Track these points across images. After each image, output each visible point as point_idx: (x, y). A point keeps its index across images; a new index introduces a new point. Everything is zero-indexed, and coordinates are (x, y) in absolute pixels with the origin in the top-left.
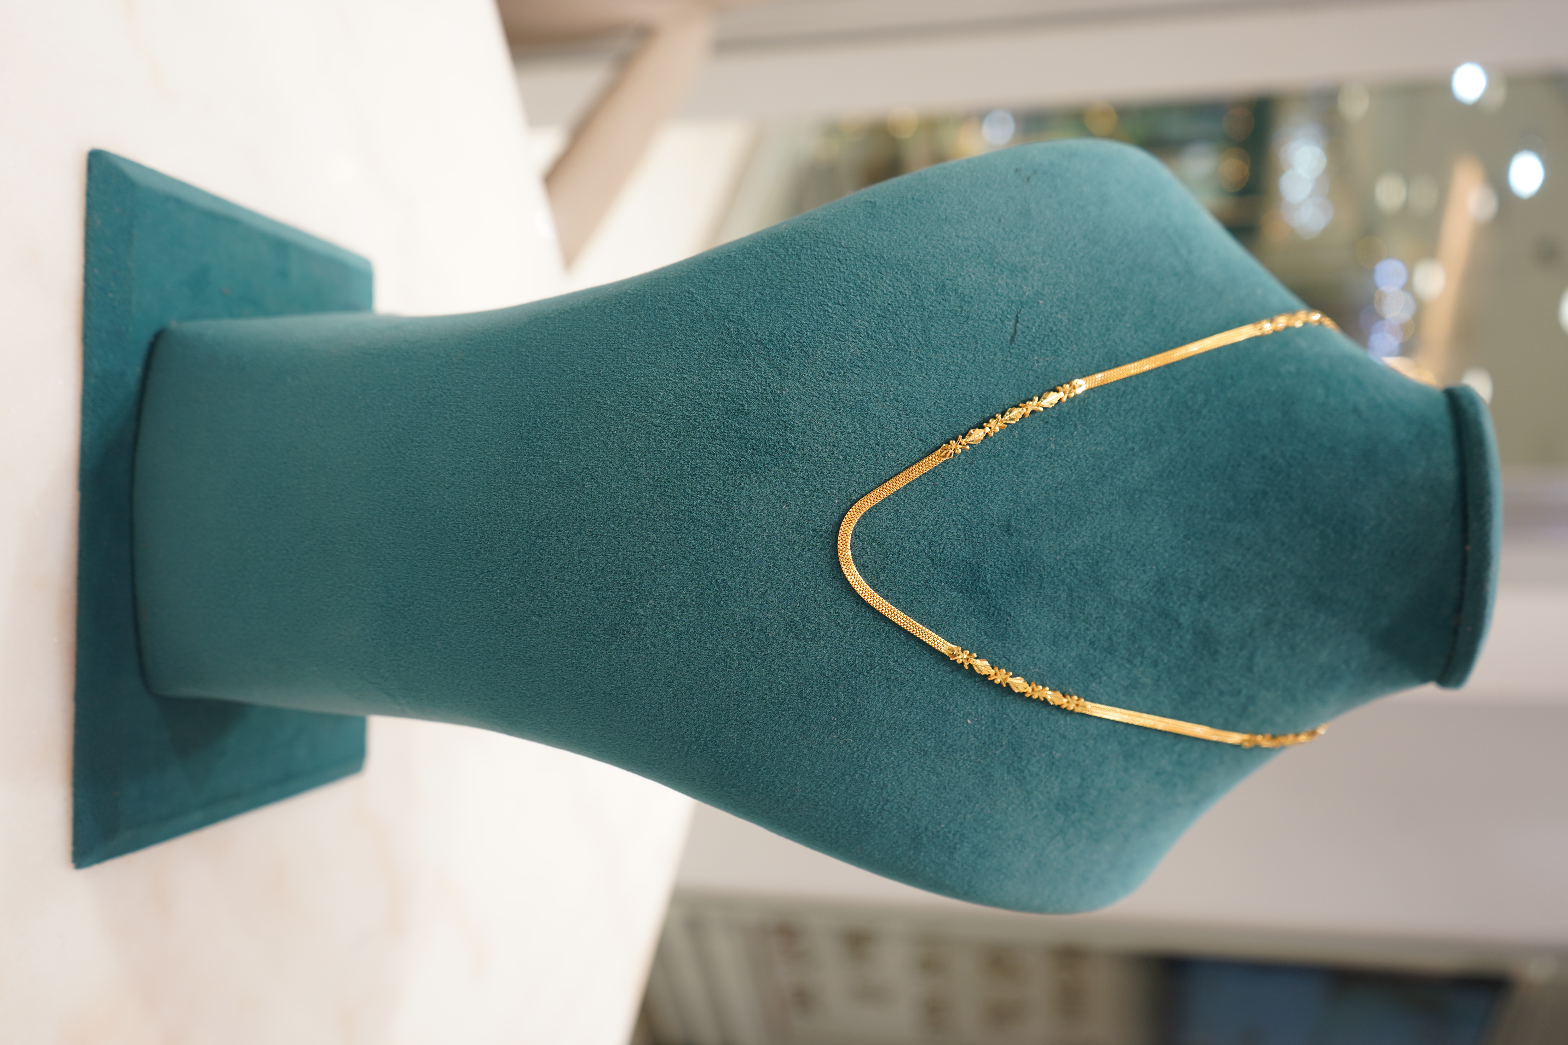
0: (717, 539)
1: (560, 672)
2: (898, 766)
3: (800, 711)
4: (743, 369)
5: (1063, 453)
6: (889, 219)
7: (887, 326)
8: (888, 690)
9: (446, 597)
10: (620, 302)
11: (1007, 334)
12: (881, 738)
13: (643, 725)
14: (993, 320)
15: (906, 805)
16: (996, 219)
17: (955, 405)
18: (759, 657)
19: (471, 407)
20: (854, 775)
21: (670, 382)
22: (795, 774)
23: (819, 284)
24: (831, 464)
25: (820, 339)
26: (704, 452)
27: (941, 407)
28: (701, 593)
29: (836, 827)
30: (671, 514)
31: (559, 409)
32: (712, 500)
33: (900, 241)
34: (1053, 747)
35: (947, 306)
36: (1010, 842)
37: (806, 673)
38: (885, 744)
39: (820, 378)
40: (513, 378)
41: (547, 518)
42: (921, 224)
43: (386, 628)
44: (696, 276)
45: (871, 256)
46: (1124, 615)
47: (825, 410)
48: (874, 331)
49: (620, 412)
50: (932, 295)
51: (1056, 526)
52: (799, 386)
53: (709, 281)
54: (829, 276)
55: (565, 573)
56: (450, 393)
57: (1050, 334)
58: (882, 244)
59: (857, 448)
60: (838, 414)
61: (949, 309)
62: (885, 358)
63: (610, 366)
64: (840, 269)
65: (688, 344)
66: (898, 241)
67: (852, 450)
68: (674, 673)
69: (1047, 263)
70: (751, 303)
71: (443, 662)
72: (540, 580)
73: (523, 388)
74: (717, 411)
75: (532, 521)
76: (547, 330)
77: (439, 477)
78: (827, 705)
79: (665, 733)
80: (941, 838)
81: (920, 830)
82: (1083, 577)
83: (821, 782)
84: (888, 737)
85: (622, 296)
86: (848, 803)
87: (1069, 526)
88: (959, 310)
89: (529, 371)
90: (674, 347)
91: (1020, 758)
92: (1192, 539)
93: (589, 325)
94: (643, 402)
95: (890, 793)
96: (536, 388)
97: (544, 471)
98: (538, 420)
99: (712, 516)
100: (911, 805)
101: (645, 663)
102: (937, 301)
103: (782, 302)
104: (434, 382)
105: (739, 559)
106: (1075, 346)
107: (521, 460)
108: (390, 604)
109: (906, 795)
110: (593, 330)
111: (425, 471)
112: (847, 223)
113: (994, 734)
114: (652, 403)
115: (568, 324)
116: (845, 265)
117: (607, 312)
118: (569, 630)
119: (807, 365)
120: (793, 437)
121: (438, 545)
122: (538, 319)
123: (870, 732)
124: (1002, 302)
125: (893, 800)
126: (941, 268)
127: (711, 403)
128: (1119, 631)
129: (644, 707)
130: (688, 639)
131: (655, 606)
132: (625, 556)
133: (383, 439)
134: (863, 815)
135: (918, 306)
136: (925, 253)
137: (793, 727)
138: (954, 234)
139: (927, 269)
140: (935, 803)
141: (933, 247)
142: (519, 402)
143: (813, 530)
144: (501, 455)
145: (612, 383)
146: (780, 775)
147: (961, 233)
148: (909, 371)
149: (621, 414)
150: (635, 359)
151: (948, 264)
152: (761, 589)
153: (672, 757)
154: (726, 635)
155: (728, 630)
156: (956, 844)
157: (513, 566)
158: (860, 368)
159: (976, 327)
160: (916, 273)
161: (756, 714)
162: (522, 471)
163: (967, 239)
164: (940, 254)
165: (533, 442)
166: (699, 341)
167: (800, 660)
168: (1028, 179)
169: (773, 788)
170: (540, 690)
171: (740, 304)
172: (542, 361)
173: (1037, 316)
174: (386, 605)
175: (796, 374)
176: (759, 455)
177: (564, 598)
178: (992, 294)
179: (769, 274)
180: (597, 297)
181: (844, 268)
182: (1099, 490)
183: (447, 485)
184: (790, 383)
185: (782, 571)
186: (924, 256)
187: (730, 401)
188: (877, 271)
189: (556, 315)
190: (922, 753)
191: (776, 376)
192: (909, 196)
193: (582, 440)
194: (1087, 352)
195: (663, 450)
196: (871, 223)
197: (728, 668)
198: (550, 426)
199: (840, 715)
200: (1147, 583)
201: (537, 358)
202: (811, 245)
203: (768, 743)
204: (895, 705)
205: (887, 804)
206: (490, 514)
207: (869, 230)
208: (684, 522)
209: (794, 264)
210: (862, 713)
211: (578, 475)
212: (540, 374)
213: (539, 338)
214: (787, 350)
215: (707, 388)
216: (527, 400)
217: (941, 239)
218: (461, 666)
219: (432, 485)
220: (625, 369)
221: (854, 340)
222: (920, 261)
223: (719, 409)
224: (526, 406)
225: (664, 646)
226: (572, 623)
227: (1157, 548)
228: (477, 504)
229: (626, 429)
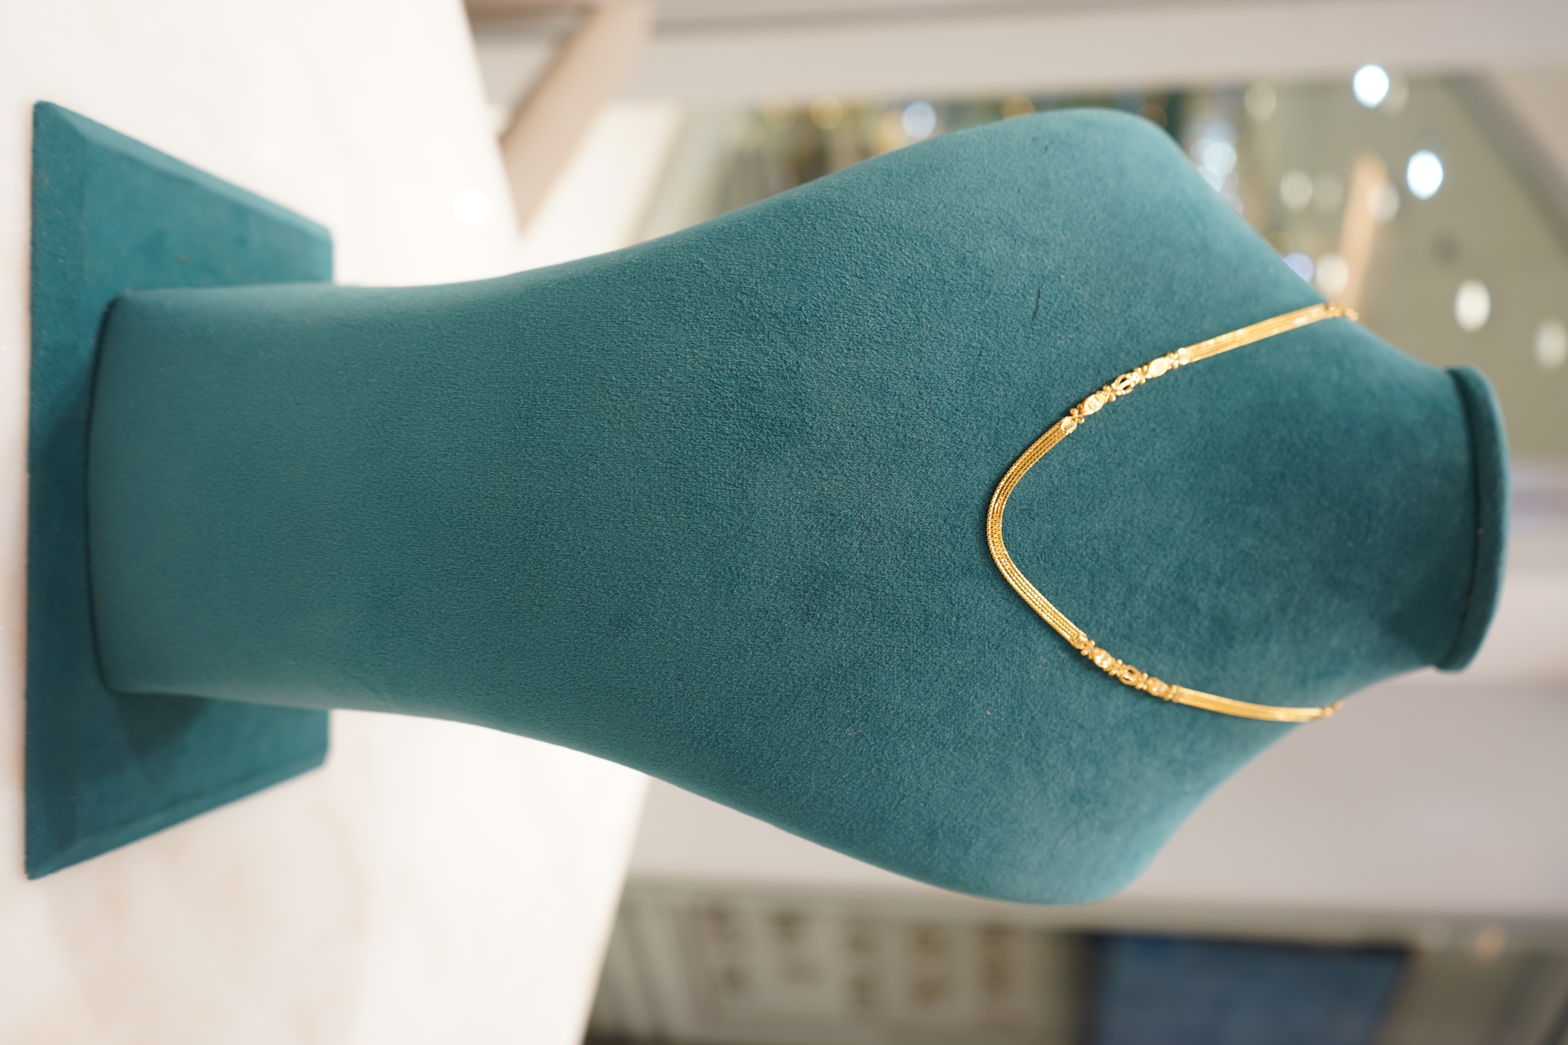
0: (730, 524)
1: (562, 665)
2: (916, 759)
3: (816, 704)
5: (1086, 434)
6: (906, 187)
7: (907, 300)
8: (907, 681)
9: (438, 586)
10: (624, 273)
11: (1029, 309)
12: (899, 731)
13: (651, 720)
14: (1015, 295)
15: (923, 799)
16: (1016, 190)
17: (977, 384)
18: (774, 648)
19: (464, 383)
20: (870, 769)
21: (679, 357)
22: (810, 769)
23: (835, 255)
24: (850, 445)
25: (837, 314)
26: (717, 432)
27: (963, 385)
28: (714, 581)
29: (850, 824)
30: (682, 498)
31: (560, 385)
32: (725, 482)
33: (919, 210)
34: (1071, 737)
35: (968, 279)
36: (1025, 836)
37: (823, 664)
38: (903, 737)
39: (838, 354)
40: (509, 353)
41: (548, 502)
42: (940, 193)
43: (371, 619)
44: (705, 245)
45: (889, 227)
46: (1144, 601)
47: (843, 387)
48: (894, 305)
50: (953, 268)
51: (1078, 509)
52: (817, 363)
53: (719, 251)
54: (846, 247)
55: (568, 560)
56: (441, 368)
57: (1073, 310)
58: (901, 214)
59: (877, 428)
60: (857, 393)
61: (970, 283)
62: (905, 334)
63: (615, 340)
64: (857, 240)
65: (698, 317)
66: (916, 211)
67: (872, 430)
68: (684, 666)
69: (1068, 236)
70: (765, 274)
71: (434, 656)
72: (541, 568)
73: (521, 363)
74: (730, 389)
75: (532, 505)
76: (545, 301)
77: (430, 458)
78: (845, 697)
79: (673, 729)
80: (957, 833)
81: (936, 826)
82: (1104, 562)
83: (836, 778)
84: (907, 730)
85: (626, 265)
86: (863, 799)
87: (1091, 509)
88: (981, 284)
89: (526, 345)
90: (683, 321)
91: (1038, 749)
92: (1212, 522)
93: (592, 296)
94: (651, 378)
95: (907, 787)
96: (535, 363)
97: (544, 452)
98: (538, 397)
99: (725, 500)
100: (928, 799)
101: (653, 655)
102: (958, 275)
103: (798, 273)
104: (422, 356)
105: (754, 545)
106: (1097, 323)
107: (519, 440)
108: (377, 593)
109: (924, 790)
110: (595, 302)
111: (414, 452)
112: (864, 191)
113: (1013, 725)
114: (661, 380)
115: (568, 295)
116: (862, 236)
117: (610, 282)
118: (572, 620)
119: (824, 340)
120: (810, 416)
121: (429, 531)
122: (535, 289)
123: (887, 725)
124: (1024, 276)
125: (910, 795)
126: (962, 240)
127: (724, 380)
128: (1139, 618)
129: (651, 701)
130: (699, 630)
131: (665, 595)
132: (633, 543)
133: (367, 417)
134: (878, 811)
135: (938, 279)
136: (945, 224)
137: (809, 720)
138: (974, 204)
139: (947, 241)
140: (952, 797)
141: (953, 217)
142: (517, 378)
143: (832, 515)
144: (498, 435)
145: (617, 358)
146: (794, 771)
147: (981, 203)
148: (930, 348)
149: (628, 391)
150: (641, 333)
151: (968, 236)
152: (777, 577)
153: (681, 754)
154: (740, 624)
155: (742, 620)
156: (972, 838)
157: (511, 554)
158: (880, 343)
159: (997, 302)
160: (936, 245)
161: (770, 708)
162: (521, 452)
163: (987, 210)
164: (960, 225)
165: (533, 421)
166: (710, 314)
167: (817, 651)
168: (1046, 149)
169: (786, 784)
170: (540, 684)
171: (753, 275)
173: (1059, 291)
174: (372, 595)
175: (813, 350)
176: (775, 436)
177: (567, 586)
178: (1014, 267)
179: (783, 244)
180: (598, 266)
181: (861, 238)
182: (1121, 472)
183: (438, 467)
184: (807, 359)
185: (799, 557)
186: (943, 227)
187: (744, 378)
188: (895, 242)
190: (941, 746)
191: (792, 352)
193: (586, 418)
194: (1109, 330)
195: (673, 429)
196: (888, 191)
197: (741, 659)
198: (551, 404)
199: (857, 708)
200: (1168, 567)
201: (535, 331)
202: (826, 214)
203: (782, 738)
204: (913, 696)
205: (903, 799)
206: (486, 497)
207: (887, 199)
208: (696, 506)
209: (809, 234)
210: (880, 705)
211: (582, 456)
212: (539, 348)
213: (536, 310)
214: (804, 325)
215: (719, 364)
216: (525, 376)
217: (960, 209)
218: (454, 659)
219: (422, 467)
220: (631, 343)
221: (872, 314)
222: (940, 232)
223: (733, 387)
224: (524, 382)
225: (674, 637)
226: (575, 614)
227: (1178, 532)
228: (472, 487)
229: (633, 407)
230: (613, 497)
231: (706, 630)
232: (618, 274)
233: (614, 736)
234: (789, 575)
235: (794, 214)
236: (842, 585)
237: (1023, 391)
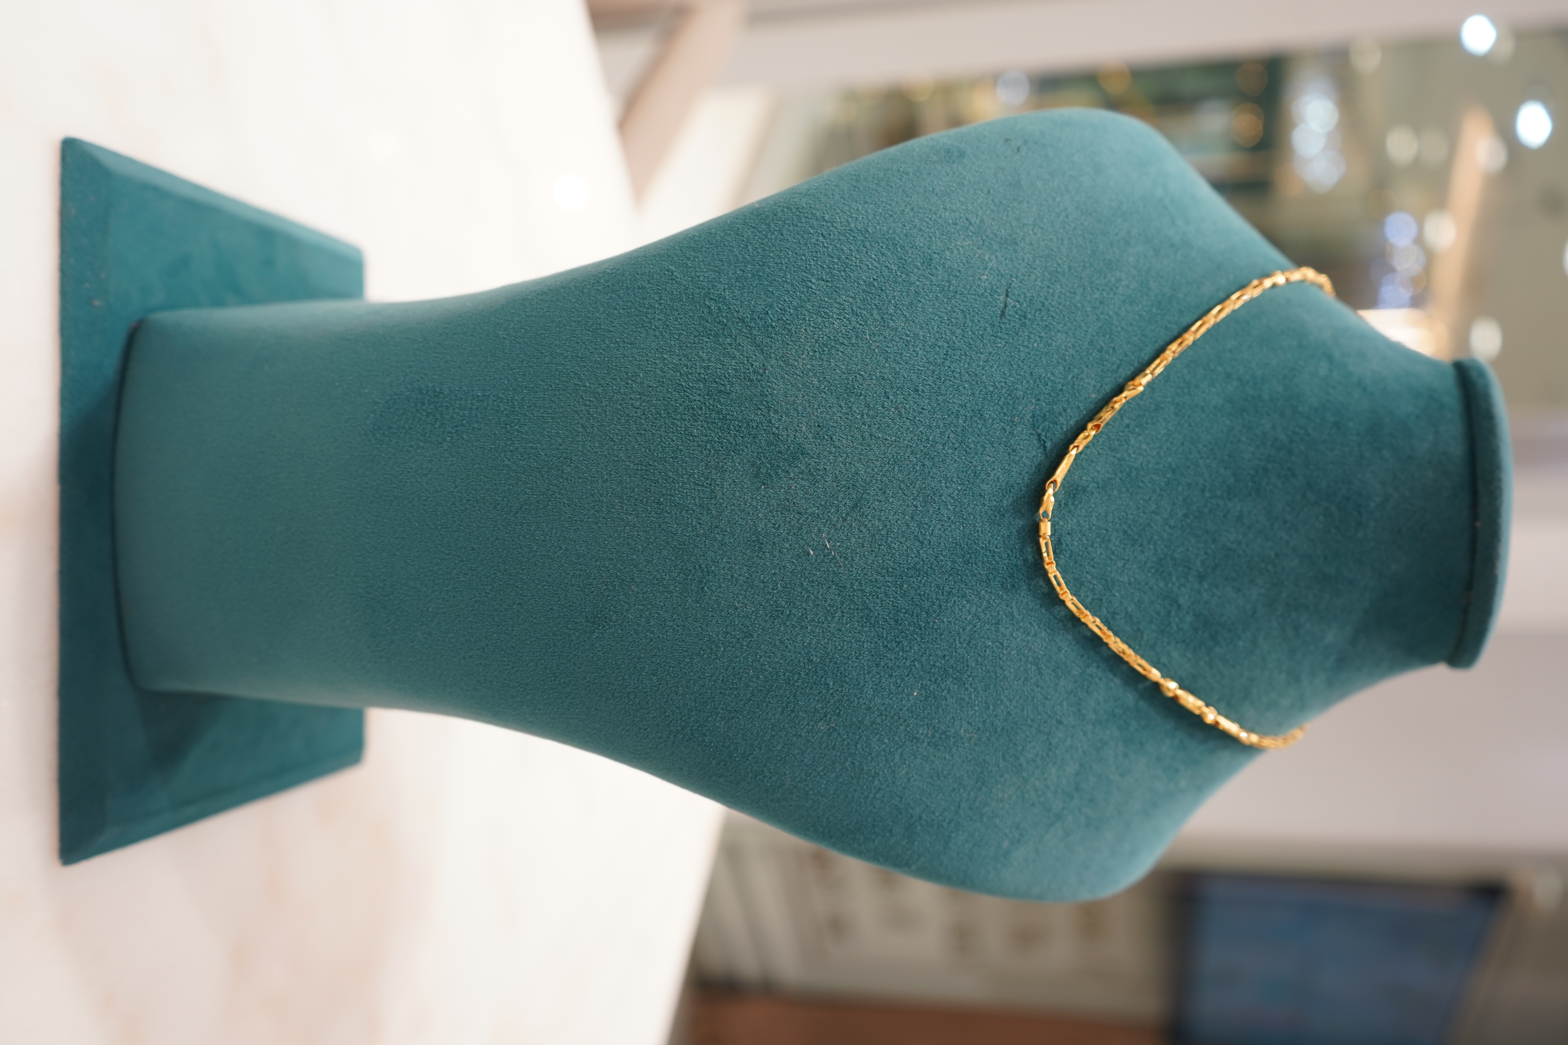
0: (699, 523)
1: (543, 661)
2: (890, 753)
3: (788, 698)
4: (725, 349)
6: (874, 192)
7: (873, 301)
8: (878, 676)
9: (425, 586)
10: (599, 282)
11: (997, 308)
12: (872, 725)
13: (628, 714)
14: (982, 295)
16: (985, 191)
17: (943, 383)
18: (745, 644)
20: (844, 762)
21: (650, 362)
22: (784, 762)
23: (802, 259)
25: (803, 317)
26: (685, 434)
27: (930, 385)
28: (685, 579)
29: (827, 816)
30: (653, 498)
31: (537, 392)
32: (694, 483)
33: (885, 214)
34: (1050, 732)
35: (934, 280)
36: (1007, 831)
37: (793, 659)
38: (876, 731)
39: (804, 356)
40: (490, 362)
41: (526, 504)
42: (908, 196)
43: (366, 618)
44: (676, 253)
45: (855, 231)
47: (809, 389)
48: (860, 308)
49: (599, 394)
50: (919, 269)
52: (782, 365)
54: (813, 252)
55: (546, 560)
56: (427, 377)
57: (1042, 308)
58: (867, 218)
59: (843, 427)
60: (823, 394)
61: (937, 284)
62: (870, 335)
63: (589, 347)
64: (823, 244)
65: (668, 323)
66: (883, 214)
67: (838, 430)
68: (658, 661)
69: (1038, 235)
70: (732, 280)
71: (424, 653)
72: (520, 568)
73: (501, 371)
74: (699, 392)
75: (511, 507)
76: (525, 311)
77: (417, 464)
78: (816, 692)
79: (650, 722)
80: (936, 826)
81: (914, 819)
83: (810, 771)
84: (879, 724)
85: (601, 275)
86: (838, 792)
88: (947, 284)
89: (506, 354)
90: (653, 327)
91: (1015, 744)
92: (1191, 517)
93: (568, 306)
94: (623, 383)
95: (882, 780)
96: (514, 371)
97: (522, 456)
98: (516, 404)
99: (694, 500)
100: (904, 793)
101: (629, 651)
102: (924, 276)
103: (765, 278)
104: (411, 367)
105: (723, 544)
106: (1067, 320)
107: (499, 445)
108: (370, 593)
109: (899, 783)
110: (571, 311)
112: (831, 196)
113: (988, 721)
114: (632, 385)
115: (546, 305)
116: (828, 241)
117: (585, 292)
118: (550, 618)
119: (790, 343)
120: (776, 417)
121: (416, 533)
122: (516, 300)
123: (860, 719)
124: (992, 276)
125: (885, 789)
126: (928, 241)
127: (692, 384)
129: (628, 696)
130: (672, 626)
131: (638, 592)
132: (606, 542)
133: (360, 426)
134: (854, 804)
135: (904, 281)
136: (911, 226)
137: (781, 714)
138: (941, 206)
139: (913, 243)
140: (929, 792)
141: (920, 220)
142: (497, 385)
143: (799, 513)
145: (591, 365)
146: (769, 764)
147: (949, 205)
148: (896, 348)
149: (601, 396)
150: (614, 340)
151: (935, 237)
152: (746, 574)
153: (659, 747)
154: (711, 621)
155: (713, 616)
156: (952, 832)
157: (492, 554)
158: (845, 345)
159: (964, 301)
161: (743, 702)
162: (501, 456)
163: (955, 211)
164: (927, 227)
165: (511, 427)
166: (679, 320)
167: (787, 646)
168: (1018, 149)
169: (761, 777)
171: (721, 281)
172: (519, 343)
173: (1028, 290)
174: (365, 595)
175: (779, 353)
176: (742, 437)
177: (545, 585)
178: (981, 268)
179: (751, 250)
181: (827, 243)
183: (424, 472)
184: (773, 362)
186: (910, 230)
187: (711, 381)
188: (861, 246)
189: (534, 296)
190: (915, 740)
191: (758, 355)
192: (895, 167)
193: (561, 423)
194: (1080, 327)
195: (643, 432)
196: (855, 196)
197: (713, 655)
198: (529, 409)
199: (828, 702)
200: (1145, 563)
201: (514, 340)
202: (793, 220)
203: (756, 731)
204: (885, 691)
205: (879, 792)
206: (469, 500)
207: (853, 204)
208: (666, 506)
209: (776, 240)
210: (852, 700)
211: (557, 460)
212: (517, 357)
213: (516, 320)
214: (770, 329)
215: (687, 368)
216: (505, 384)
217: (928, 212)
218: (442, 656)
219: (409, 472)
220: (604, 350)
221: (838, 317)
222: (906, 235)
223: (701, 390)
224: (503, 390)
225: (648, 634)
226: (553, 612)
227: (1155, 528)
228: (456, 491)
229: (605, 412)
230: (587, 498)
231: (678, 626)
232: (593, 284)
233: (595, 729)
234: (758, 573)
235: (763, 220)
236: (809, 581)
237: (991, 389)
